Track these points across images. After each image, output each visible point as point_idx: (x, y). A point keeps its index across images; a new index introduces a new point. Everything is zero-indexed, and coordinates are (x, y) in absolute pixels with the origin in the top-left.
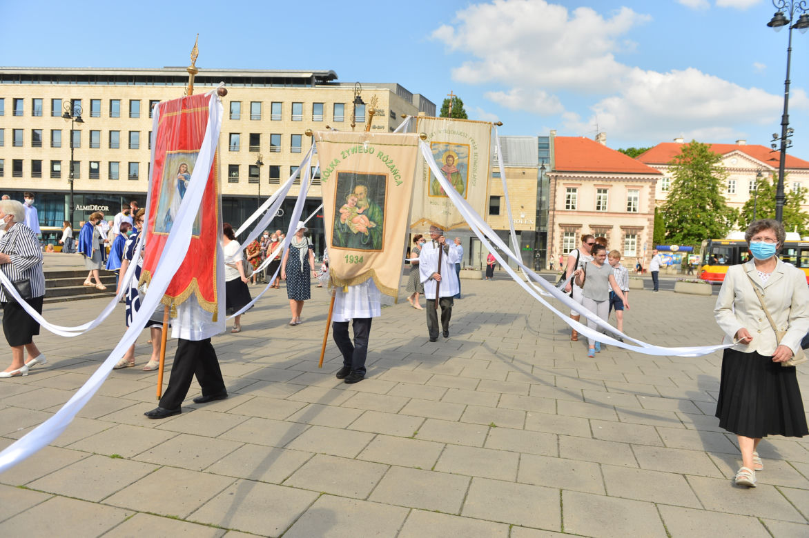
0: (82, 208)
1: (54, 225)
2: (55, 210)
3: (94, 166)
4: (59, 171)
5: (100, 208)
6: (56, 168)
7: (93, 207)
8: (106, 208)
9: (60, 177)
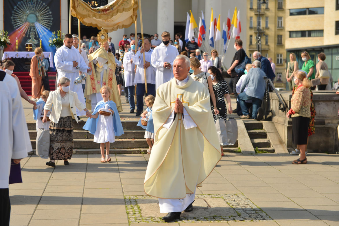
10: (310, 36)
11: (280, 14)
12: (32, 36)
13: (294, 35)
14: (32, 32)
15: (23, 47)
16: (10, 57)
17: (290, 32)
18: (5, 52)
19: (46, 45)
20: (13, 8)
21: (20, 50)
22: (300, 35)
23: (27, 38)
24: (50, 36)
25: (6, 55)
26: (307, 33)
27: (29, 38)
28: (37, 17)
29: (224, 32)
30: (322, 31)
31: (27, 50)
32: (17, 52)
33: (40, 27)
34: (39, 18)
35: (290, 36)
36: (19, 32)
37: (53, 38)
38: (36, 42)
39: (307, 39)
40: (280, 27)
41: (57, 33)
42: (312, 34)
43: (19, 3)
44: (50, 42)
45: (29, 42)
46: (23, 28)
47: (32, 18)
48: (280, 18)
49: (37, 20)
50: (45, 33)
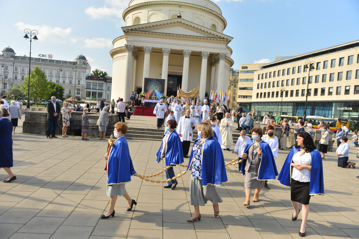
0: (340, 108)
1: (328, 117)
2: (329, 110)
3: (347, 88)
4: (332, 92)
5: (348, 109)
6: (331, 90)
7: (345, 108)
8: (351, 109)
9: (332, 95)
10: (246, 98)
11: (235, 89)
12: (154, 94)
13: (241, 97)
14: (154, 93)
15: (150, 98)
16: (146, 101)
17: (239, 96)
18: (144, 100)
19: (159, 98)
20: (148, 84)
21: (149, 99)
22: (242, 97)
23: (152, 95)
24: (160, 95)
25: (145, 101)
26: (245, 97)
27: (153, 95)
28: (156, 87)
29: (224, 98)
30: (252, 96)
31: (152, 99)
32: (148, 100)
33: (157, 92)
34: (157, 88)
35: (239, 98)
36: (149, 92)
37: (162, 96)
38: (155, 96)
39: (245, 99)
40: (235, 93)
41: (163, 94)
42: (247, 97)
43: (150, 82)
44: (161, 97)
45: (153, 96)
46: (151, 91)
47: (154, 88)
48: (235, 90)
49: (156, 89)
50: (159, 94)
